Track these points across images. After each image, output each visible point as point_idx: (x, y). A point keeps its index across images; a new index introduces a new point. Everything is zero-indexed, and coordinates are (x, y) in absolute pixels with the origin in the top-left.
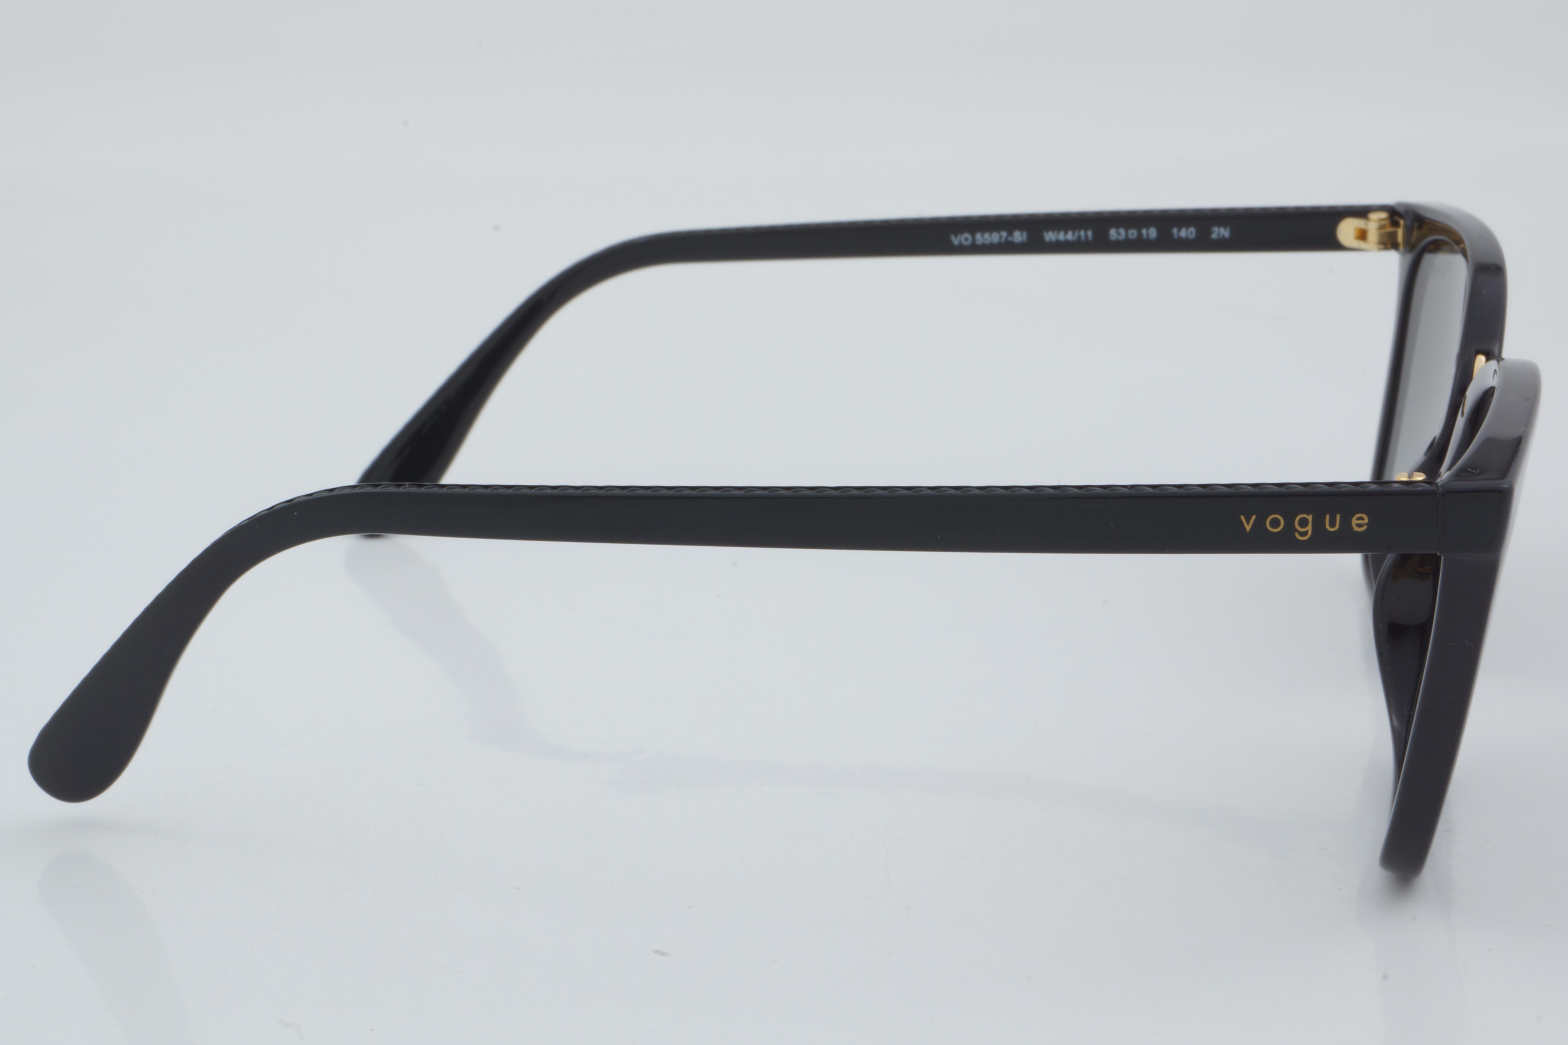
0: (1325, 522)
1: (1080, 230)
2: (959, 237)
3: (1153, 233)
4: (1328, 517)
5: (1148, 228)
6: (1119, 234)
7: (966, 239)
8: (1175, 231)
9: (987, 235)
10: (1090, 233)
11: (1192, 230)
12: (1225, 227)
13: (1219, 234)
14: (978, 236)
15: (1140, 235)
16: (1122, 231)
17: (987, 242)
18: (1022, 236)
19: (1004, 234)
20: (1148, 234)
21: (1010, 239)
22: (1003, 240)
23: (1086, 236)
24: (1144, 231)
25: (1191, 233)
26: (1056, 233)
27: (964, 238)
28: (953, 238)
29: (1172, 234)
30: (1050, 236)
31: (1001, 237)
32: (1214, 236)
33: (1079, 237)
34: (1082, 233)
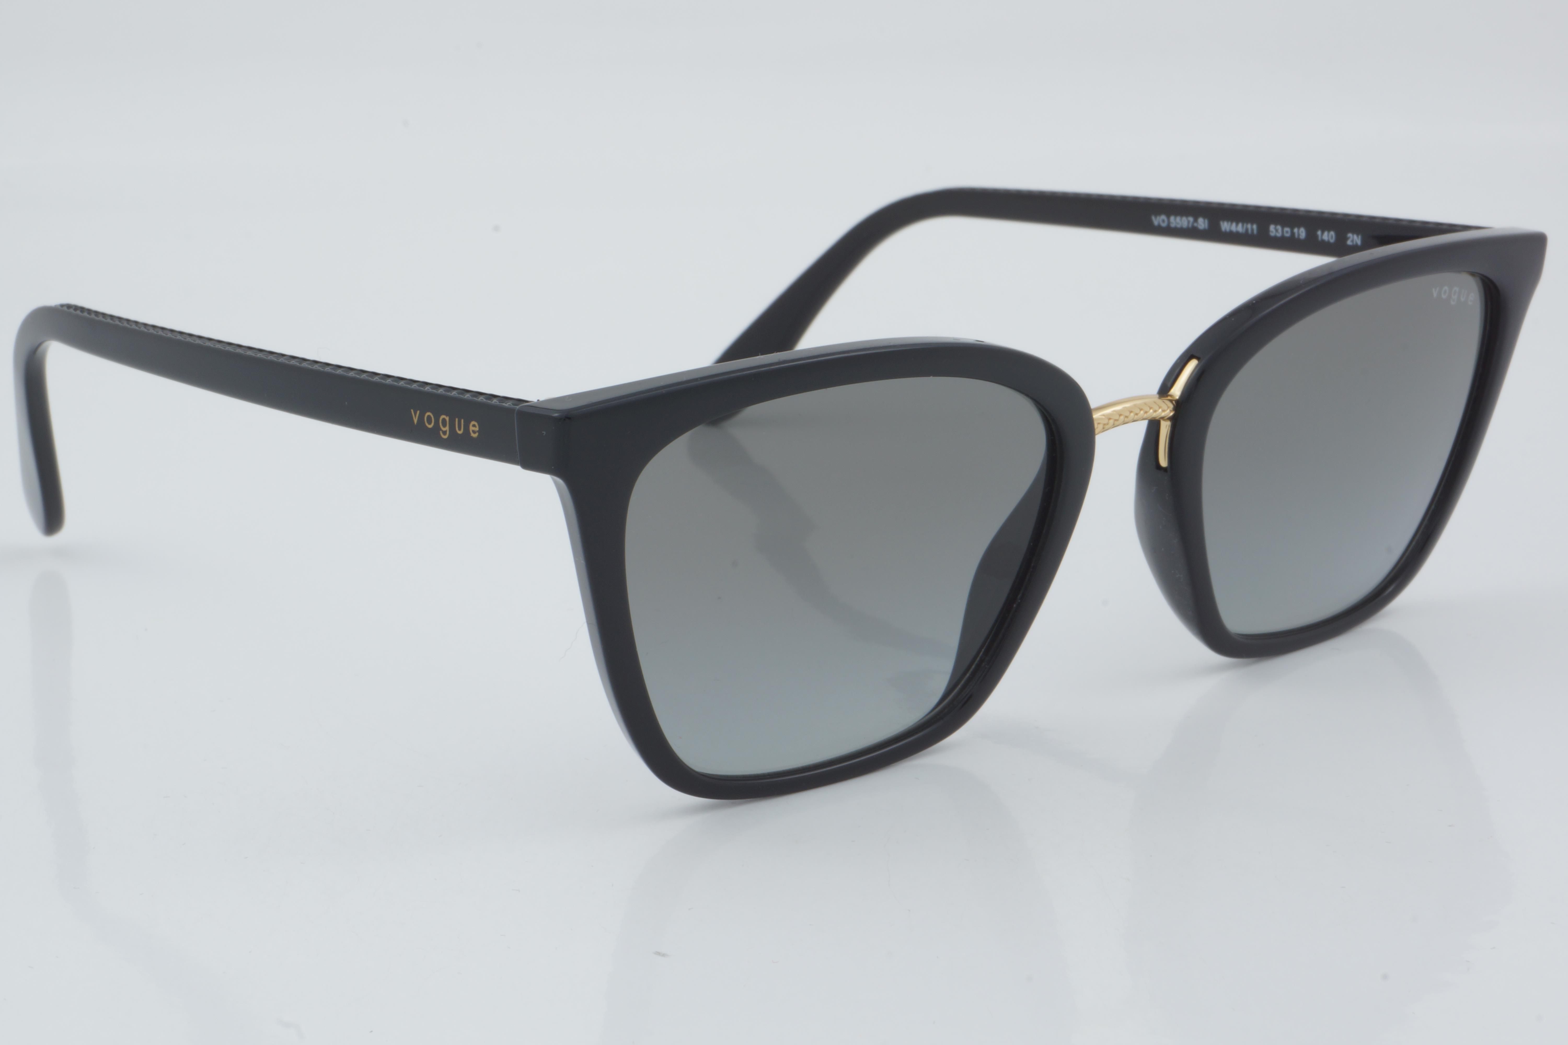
0: (455, 425)
1: (1247, 223)
2: (1158, 217)
3: (1301, 233)
4: (457, 420)
5: (1299, 227)
6: (1277, 231)
7: (1163, 221)
8: (1319, 233)
9: (1178, 219)
10: (1255, 227)
11: (1332, 233)
12: (1358, 236)
13: (1352, 241)
14: (1172, 218)
15: (1293, 234)
16: (1279, 228)
17: (1179, 226)
18: (1204, 223)
19: (1191, 219)
20: (1299, 235)
21: (1195, 225)
22: (1190, 225)
23: (1252, 230)
24: (1296, 230)
25: (1332, 237)
26: (1230, 223)
27: (1159, 220)
28: (1153, 218)
29: (1317, 236)
30: (1225, 226)
31: (1189, 222)
32: (1349, 243)
33: (1247, 230)
34: (1249, 226)
